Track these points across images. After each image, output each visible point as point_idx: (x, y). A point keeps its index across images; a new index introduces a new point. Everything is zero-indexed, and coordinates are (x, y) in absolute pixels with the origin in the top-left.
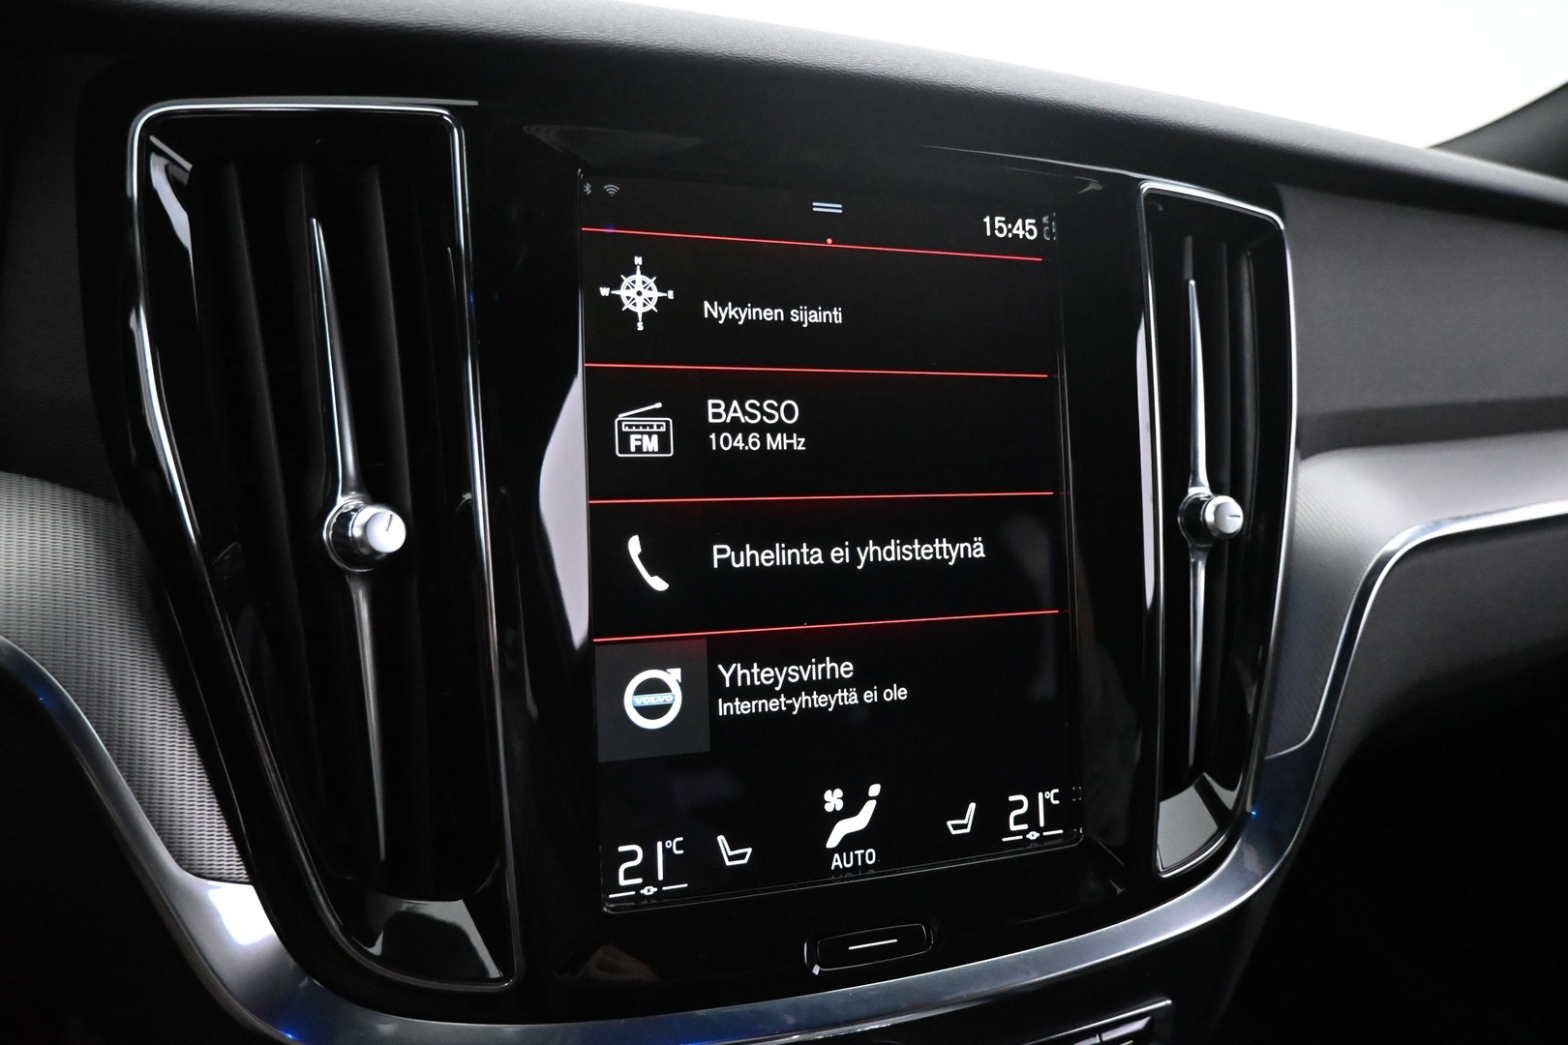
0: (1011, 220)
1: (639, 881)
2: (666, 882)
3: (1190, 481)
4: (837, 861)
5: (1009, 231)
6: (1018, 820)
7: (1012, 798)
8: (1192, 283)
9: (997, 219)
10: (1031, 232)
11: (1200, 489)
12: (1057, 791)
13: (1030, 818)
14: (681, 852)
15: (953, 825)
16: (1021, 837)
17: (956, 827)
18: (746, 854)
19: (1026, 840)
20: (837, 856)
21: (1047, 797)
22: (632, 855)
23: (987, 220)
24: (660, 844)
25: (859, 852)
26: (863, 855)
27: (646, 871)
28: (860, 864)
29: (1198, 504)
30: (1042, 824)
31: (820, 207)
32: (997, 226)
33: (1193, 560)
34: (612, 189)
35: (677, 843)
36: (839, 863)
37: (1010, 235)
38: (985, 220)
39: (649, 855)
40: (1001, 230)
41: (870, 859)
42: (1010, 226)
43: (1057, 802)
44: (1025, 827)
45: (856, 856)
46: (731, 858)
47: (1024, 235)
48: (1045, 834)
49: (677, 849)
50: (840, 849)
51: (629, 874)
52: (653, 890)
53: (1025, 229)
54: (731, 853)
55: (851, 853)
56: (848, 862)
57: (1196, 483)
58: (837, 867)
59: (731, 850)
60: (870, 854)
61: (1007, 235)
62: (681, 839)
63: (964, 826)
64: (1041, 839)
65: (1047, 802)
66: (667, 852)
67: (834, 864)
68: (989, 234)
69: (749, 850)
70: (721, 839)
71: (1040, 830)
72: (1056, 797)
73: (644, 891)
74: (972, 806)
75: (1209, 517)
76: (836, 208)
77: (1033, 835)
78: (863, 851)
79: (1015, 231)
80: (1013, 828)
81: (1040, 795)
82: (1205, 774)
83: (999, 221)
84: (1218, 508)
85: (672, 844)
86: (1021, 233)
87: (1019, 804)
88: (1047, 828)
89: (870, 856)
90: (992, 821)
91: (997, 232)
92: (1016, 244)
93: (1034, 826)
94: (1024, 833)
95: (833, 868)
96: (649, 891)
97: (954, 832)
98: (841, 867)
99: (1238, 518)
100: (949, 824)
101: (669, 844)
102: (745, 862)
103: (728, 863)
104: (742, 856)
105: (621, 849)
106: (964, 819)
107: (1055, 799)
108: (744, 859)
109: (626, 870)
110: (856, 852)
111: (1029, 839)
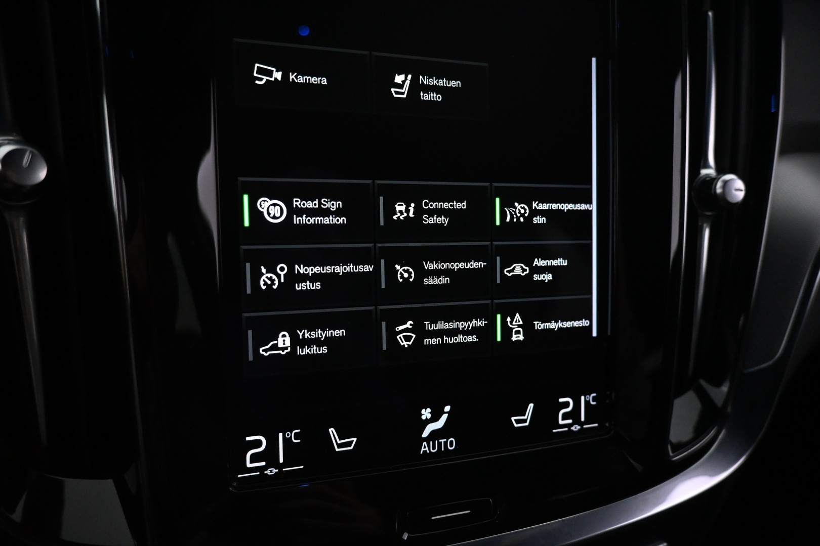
1: (263, 464)
2: (285, 464)
3: (702, 164)
4: (425, 448)
6: (565, 416)
8: (710, 14)
11: (709, 171)
12: (594, 395)
13: (574, 415)
14: (299, 441)
15: (515, 420)
16: (566, 429)
17: (518, 421)
18: (353, 441)
19: (570, 431)
20: (425, 443)
21: (587, 399)
22: (258, 444)
24: (281, 435)
25: (443, 441)
26: (446, 443)
27: (270, 455)
28: (443, 449)
29: (710, 182)
30: (583, 419)
33: (700, 224)
35: (295, 433)
36: (427, 449)
39: (272, 444)
41: (451, 446)
43: (594, 403)
44: (570, 421)
45: (440, 444)
46: (339, 446)
48: (585, 426)
49: (295, 439)
50: (427, 439)
51: (254, 459)
52: (275, 471)
54: (339, 442)
55: (436, 441)
56: (434, 448)
57: (707, 166)
58: (425, 452)
59: (340, 440)
60: (451, 442)
62: (299, 431)
63: (525, 421)
64: (582, 429)
65: (587, 403)
66: (287, 441)
67: (423, 449)
69: (355, 439)
70: (332, 430)
71: (581, 424)
72: (594, 399)
73: (268, 472)
74: (531, 406)
75: (719, 190)
77: (576, 428)
78: (445, 440)
80: (561, 422)
81: (583, 397)
82: (703, 383)
84: (726, 182)
85: (291, 435)
87: (566, 405)
88: (586, 422)
89: (451, 444)
90: (546, 417)
93: (577, 421)
94: (569, 426)
95: (421, 452)
96: (272, 471)
97: (516, 425)
98: (428, 452)
99: (742, 190)
100: (513, 419)
101: (288, 435)
102: (351, 448)
103: (337, 450)
104: (349, 444)
105: (248, 439)
106: (524, 415)
107: (593, 401)
108: (350, 446)
109: (252, 456)
110: (440, 441)
111: (572, 430)
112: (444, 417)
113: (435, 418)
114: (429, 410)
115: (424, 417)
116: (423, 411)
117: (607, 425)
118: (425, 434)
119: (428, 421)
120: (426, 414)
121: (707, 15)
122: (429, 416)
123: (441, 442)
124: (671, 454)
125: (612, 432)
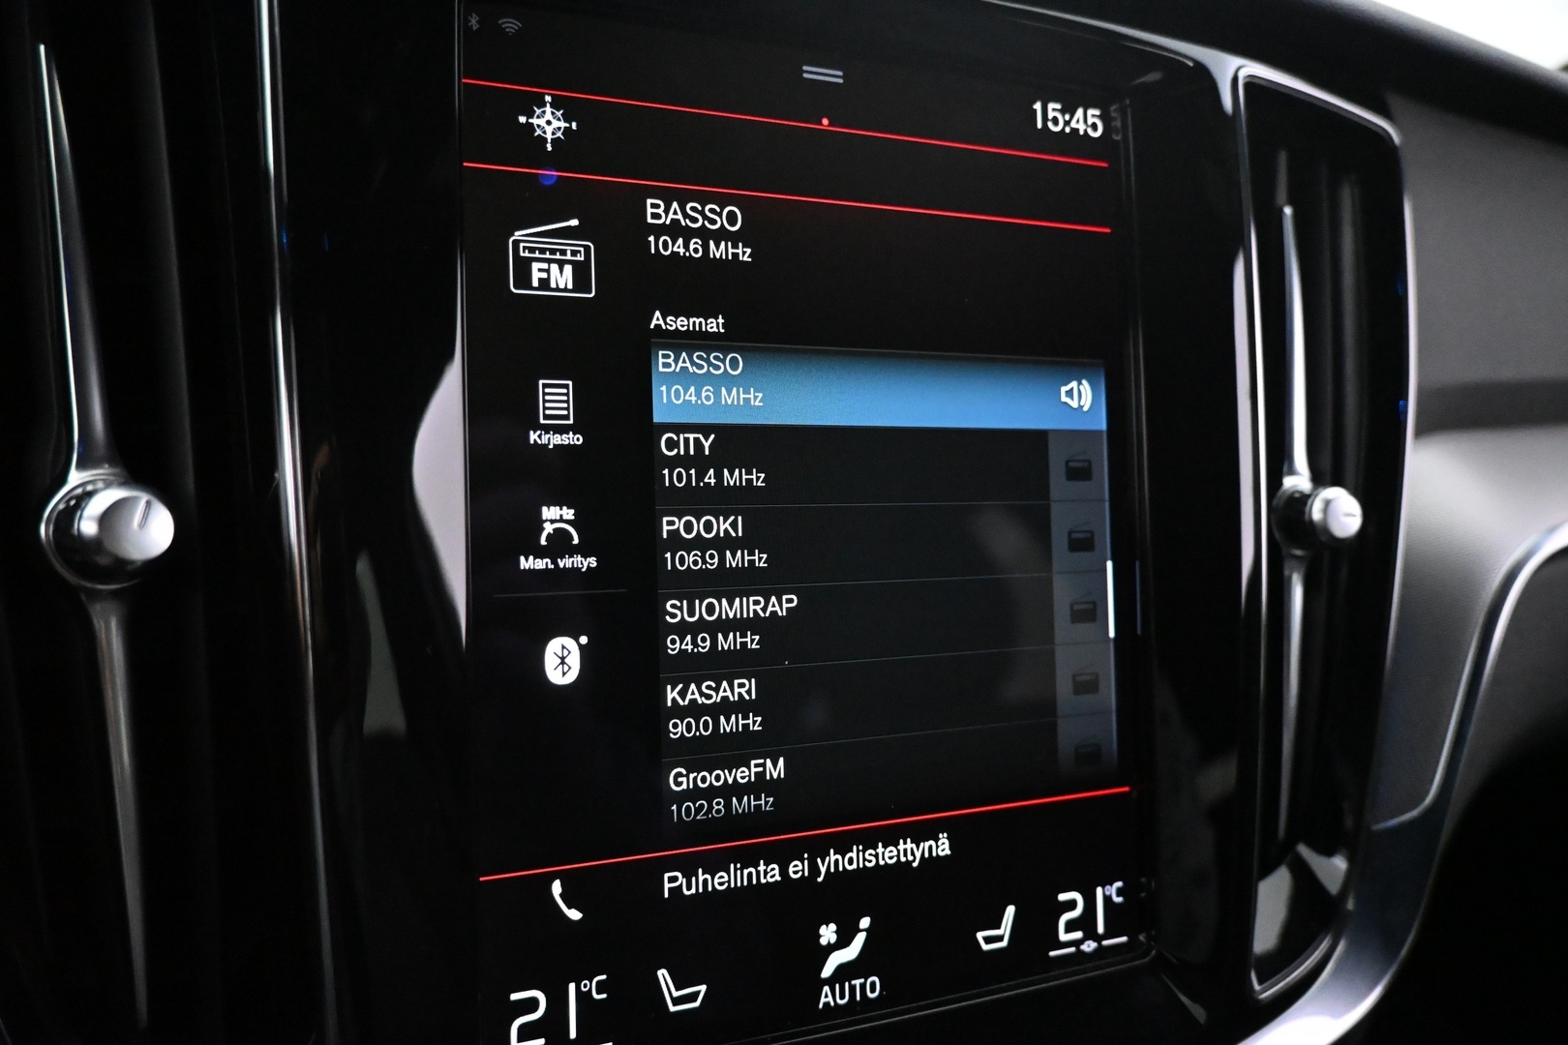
0: (1069, 109)
1: (541, 1042)
3: (1285, 469)
4: (826, 997)
5: (1067, 123)
6: (1071, 926)
7: (1063, 897)
8: (1288, 211)
9: (1051, 106)
10: (1094, 127)
11: (1299, 480)
12: (1119, 884)
13: (1085, 923)
14: (604, 996)
15: (985, 938)
16: (1072, 949)
17: (988, 940)
18: (699, 992)
19: (1079, 952)
20: (826, 989)
21: (1108, 893)
22: (531, 1005)
23: (1038, 106)
24: (572, 987)
25: (857, 982)
26: (863, 986)
27: (552, 1026)
28: (858, 998)
29: (1301, 501)
30: (1101, 929)
31: (812, 73)
32: (1051, 115)
33: (1286, 572)
34: (510, 25)
35: (598, 983)
36: (830, 999)
37: (1067, 130)
38: (1035, 107)
39: (557, 1004)
40: (1055, 121)
41: (873, 990)
42: (1067, 117)
43: (1121, 899)
44: (1078, 935)
45: (852, 988)
46: (676, 1001)
47: (1086, 131)
48: (1105, 943)
49: (598, 993)
50: (831, 982)
51: (525, 1033)
53: (1087, 122)
54: (676, 994)
55: (847, 984)
56: (842, 997)
57: (1292, 472)
58: (827, 1004)
59: (677, 990)
60: (873, 984)
61: (1063, 129)
62: (604, 977)
63: (1000, 938)
64: (1100, 948)
65: (1107, 899)
66: (583, 998)
67: (823, 1000)
68: (1039, 125)
69: (703, 988)
70: (663, 974)
71: (1098, 938)
72: (1119, 892)
74: (1011, 910)
75: (1317, 516)
76: (834, 76)
77: (1089, 946)
78: (862, 980)
79: (1073, 124)
80: (1063, 937)
81: (1099, 890)
82: (1304, 850)
83: (1054, 110)
84: (1327, 503)
85: (591, 986)
86: (1081, 127)
87: (1072, 904)
88: (1108, 935)
89: (872, 986)
90: (1036, 928)
91: (1050, 125)
92: (1074, 141)
93: (1091, 933)
94: (1077, 943)
95: (821, 1006)
97: (985, 947)
98: (832, 1004)
99: (1355, 516)
100: (980, 935)
101: (585, 986)
102: (697, 1004)
103: (672, 1009)
104: (693, 997)
105: (514, 997)
106: (999, 927)
107: (1118, 895)
108: (695, 1001)
109: (521, 1028)
110: (853, 982)
111: (1083, 953)
112: (860, 939)
113: (844, 941)
114: (833, 927)
115: (823, 941)
116: (823, 930)
117: (1142, 938)
118: (827, 972)
119: (832, 948)
120: (828, 934)
121: (1281, 212)
122: (833, 938)
123: (855, 986)
124: (1257, 987)
125: (1154, 952)
